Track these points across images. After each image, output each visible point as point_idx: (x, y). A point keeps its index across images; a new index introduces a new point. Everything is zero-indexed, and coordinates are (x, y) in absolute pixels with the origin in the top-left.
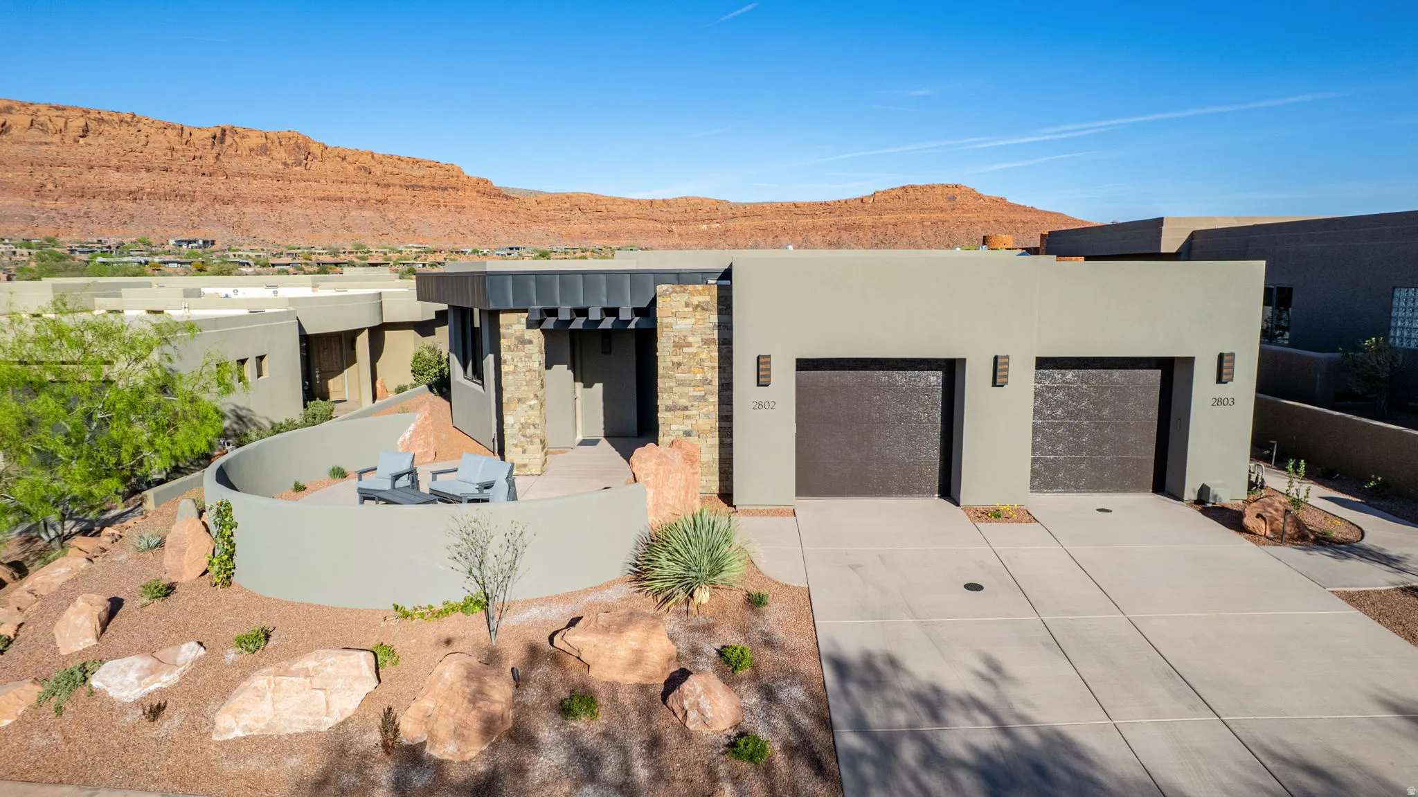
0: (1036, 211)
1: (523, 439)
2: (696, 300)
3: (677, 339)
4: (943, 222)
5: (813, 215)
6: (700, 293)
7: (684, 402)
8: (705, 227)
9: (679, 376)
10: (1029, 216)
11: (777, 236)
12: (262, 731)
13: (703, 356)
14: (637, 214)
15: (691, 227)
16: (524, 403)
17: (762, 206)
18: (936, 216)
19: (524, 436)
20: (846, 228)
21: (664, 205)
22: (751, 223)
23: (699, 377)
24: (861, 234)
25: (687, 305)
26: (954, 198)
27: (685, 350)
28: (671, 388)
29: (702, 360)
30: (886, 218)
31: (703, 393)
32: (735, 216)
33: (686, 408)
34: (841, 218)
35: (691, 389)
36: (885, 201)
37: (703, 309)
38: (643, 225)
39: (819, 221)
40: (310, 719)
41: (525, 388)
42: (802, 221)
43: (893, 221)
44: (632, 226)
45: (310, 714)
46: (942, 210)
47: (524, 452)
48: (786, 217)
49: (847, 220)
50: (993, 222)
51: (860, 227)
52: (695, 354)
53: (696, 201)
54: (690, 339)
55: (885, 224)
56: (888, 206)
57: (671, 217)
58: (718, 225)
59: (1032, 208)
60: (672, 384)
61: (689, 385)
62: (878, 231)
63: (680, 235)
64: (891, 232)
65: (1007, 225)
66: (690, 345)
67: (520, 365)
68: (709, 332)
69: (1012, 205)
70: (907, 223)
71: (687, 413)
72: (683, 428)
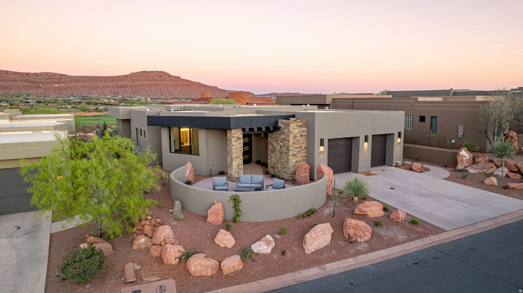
0: (191, 81)
1: (238, 169)
2: (299, 124)
3: (294, 136)
4: (158, 85)
5: (106, 81)
6: (300, 122)
7: (296, 153)
8: (56, 85)
9: (295, 146)
10: (189, 83)
11: (91, 90)
12: (317, 248)
13: (300, 140)
14: (21, 79)
15: (49, 86)
16: (239, 158)
17: (83, 77)
18: (155, 82)
19: (239, 168)
20: (121, 87)
21: (35, 75)
22: (79, 84)
23: (299, 146)
24: (126, 89)
25: (297, 126)
26: (161, 76)
27: (296, 138)
28: (293, 150)
29: (300, 141)
30: (136, 83)
31: (300, 150)
32: (71, 81)
33: (296, 155)
34: (117, 83)
35: (297, 149)
36: (135, 76)
37: (300, 127)
38: (25, 84)
39: (109, 84)
40: (326, 242)
41: (239, 153)
42: (101, 84)
43: (139, 84)
44: (18, 84)
45: (326, 241)
46: (157, 81)
47: (238, 173)
48: (94, 82)
49: (120, 84)
50: (176, 85)
51: (125, 86)
52: (298, 140)
53: (52, 74)
54: (297, 135)
55: (136, 85)
56: (136, 78)
57: (39, 81)
58: (63, 85)
59: (190, 80)
60: (293, 148)
61: (297, 148)
62: (133, 88)
63: (44, 89)
64: (138, 88)
65: (181, 86)
66: (297, 137)
67: (238, 146)
68: (301, 133)
69: (183, 79)
70: (144, 85)
71: (296, 156)
72: (295, 160)
